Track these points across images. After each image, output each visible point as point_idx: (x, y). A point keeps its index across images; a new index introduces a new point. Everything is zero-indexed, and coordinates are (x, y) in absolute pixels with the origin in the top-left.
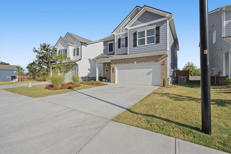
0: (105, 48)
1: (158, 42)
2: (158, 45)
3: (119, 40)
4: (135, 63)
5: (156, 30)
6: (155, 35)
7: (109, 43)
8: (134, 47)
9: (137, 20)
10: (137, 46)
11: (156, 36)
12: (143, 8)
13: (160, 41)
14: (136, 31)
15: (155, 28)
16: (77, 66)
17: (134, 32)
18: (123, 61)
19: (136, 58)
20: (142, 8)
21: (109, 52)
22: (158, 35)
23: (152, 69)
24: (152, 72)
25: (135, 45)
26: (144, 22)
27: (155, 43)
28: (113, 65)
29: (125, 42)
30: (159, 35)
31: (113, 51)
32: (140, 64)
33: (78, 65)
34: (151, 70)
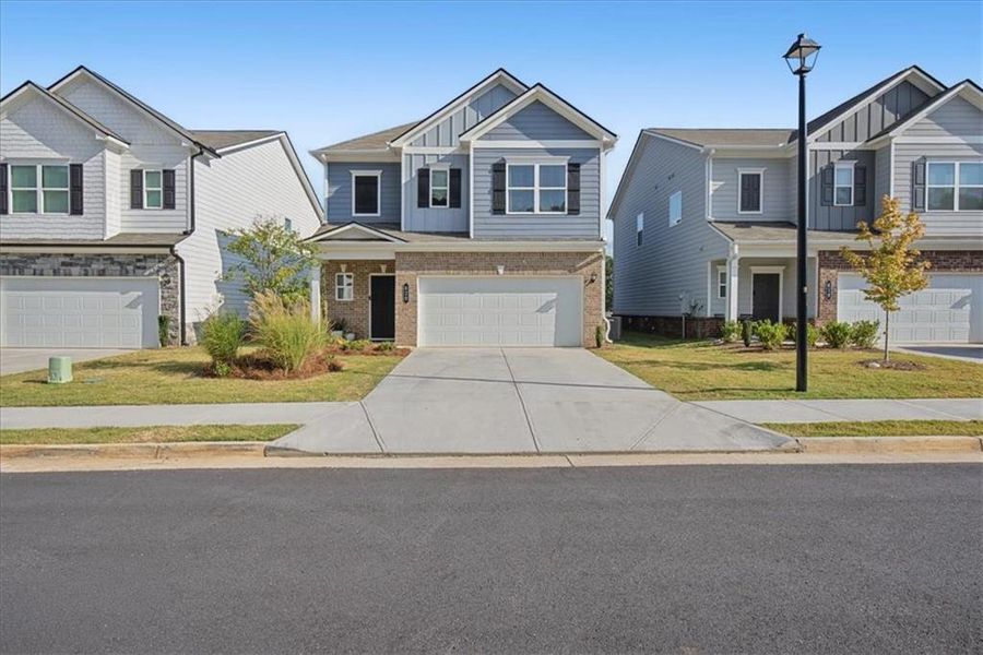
0: (336, 192)
1: (574, 211)
2: (573, 219)
3: (423, 174)
4: (501, 271)
5: (569, 171)
6: (566, 188)
7: (355, 173)
8: (495, 214)
9: (508, 121)
10: (507, 212)
11: (569, 191)
12: (533, 91)
13: (582, 209)
14: (503, 159)
15: (565, 163)
16: (179, 264)
17: (495, 161)
18: (452, 261)
19: (503, 254)
20: (529, 89)
21: (354, 214)
22: (574, 191)
23: (555, 294)
24: (554, 304)
25: (498, 209)
26: (532, 136)
27: (566, 212)
28: (403, 273)
29: (448, 188)
30: (578, 190)
31: (376, 212)
32: (515, 275)
33: (182, 262)
34: (550, 299)
